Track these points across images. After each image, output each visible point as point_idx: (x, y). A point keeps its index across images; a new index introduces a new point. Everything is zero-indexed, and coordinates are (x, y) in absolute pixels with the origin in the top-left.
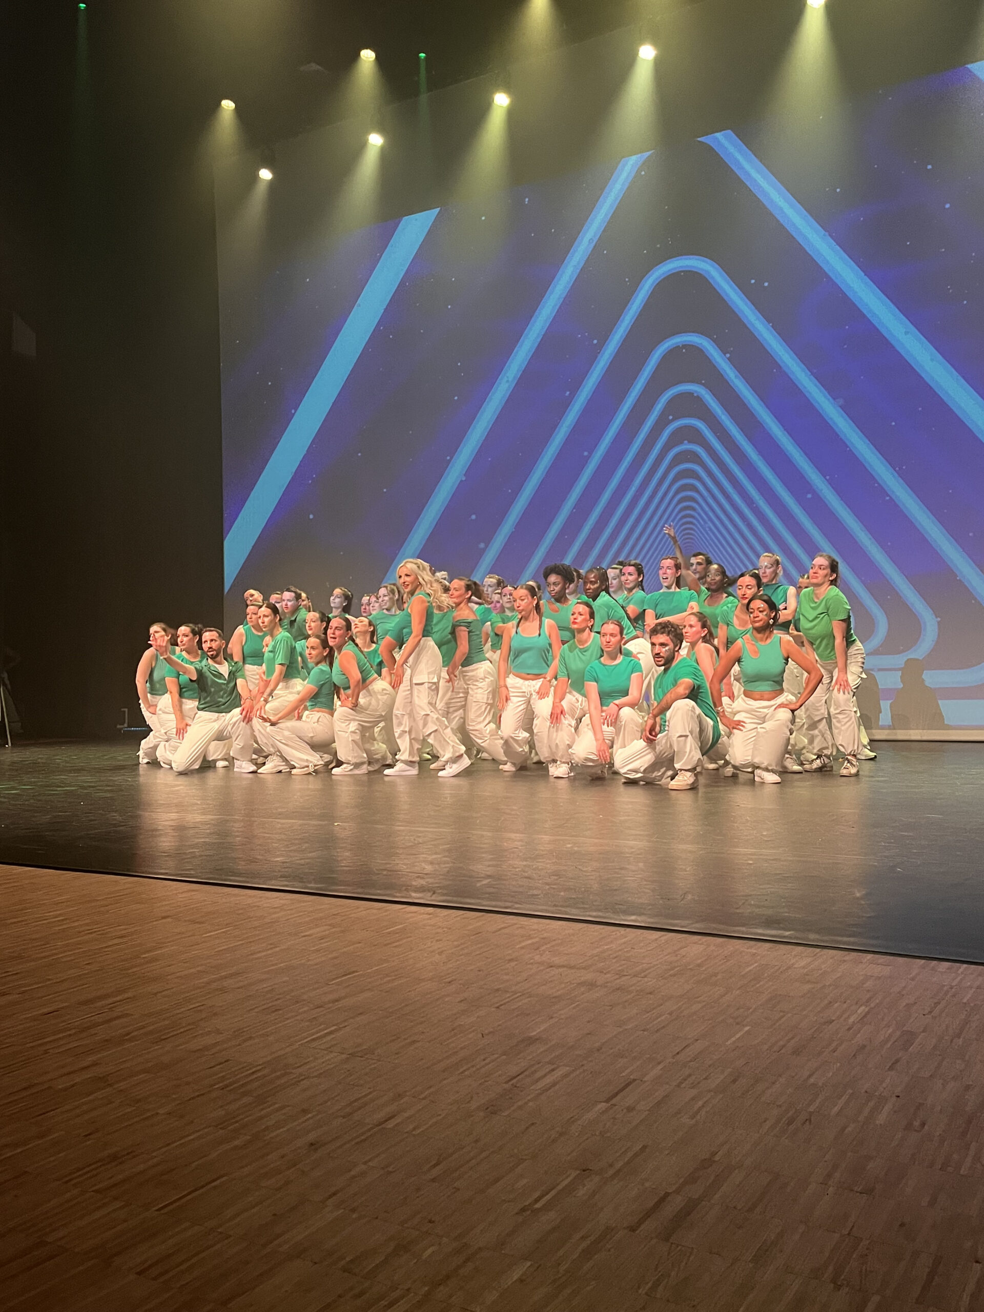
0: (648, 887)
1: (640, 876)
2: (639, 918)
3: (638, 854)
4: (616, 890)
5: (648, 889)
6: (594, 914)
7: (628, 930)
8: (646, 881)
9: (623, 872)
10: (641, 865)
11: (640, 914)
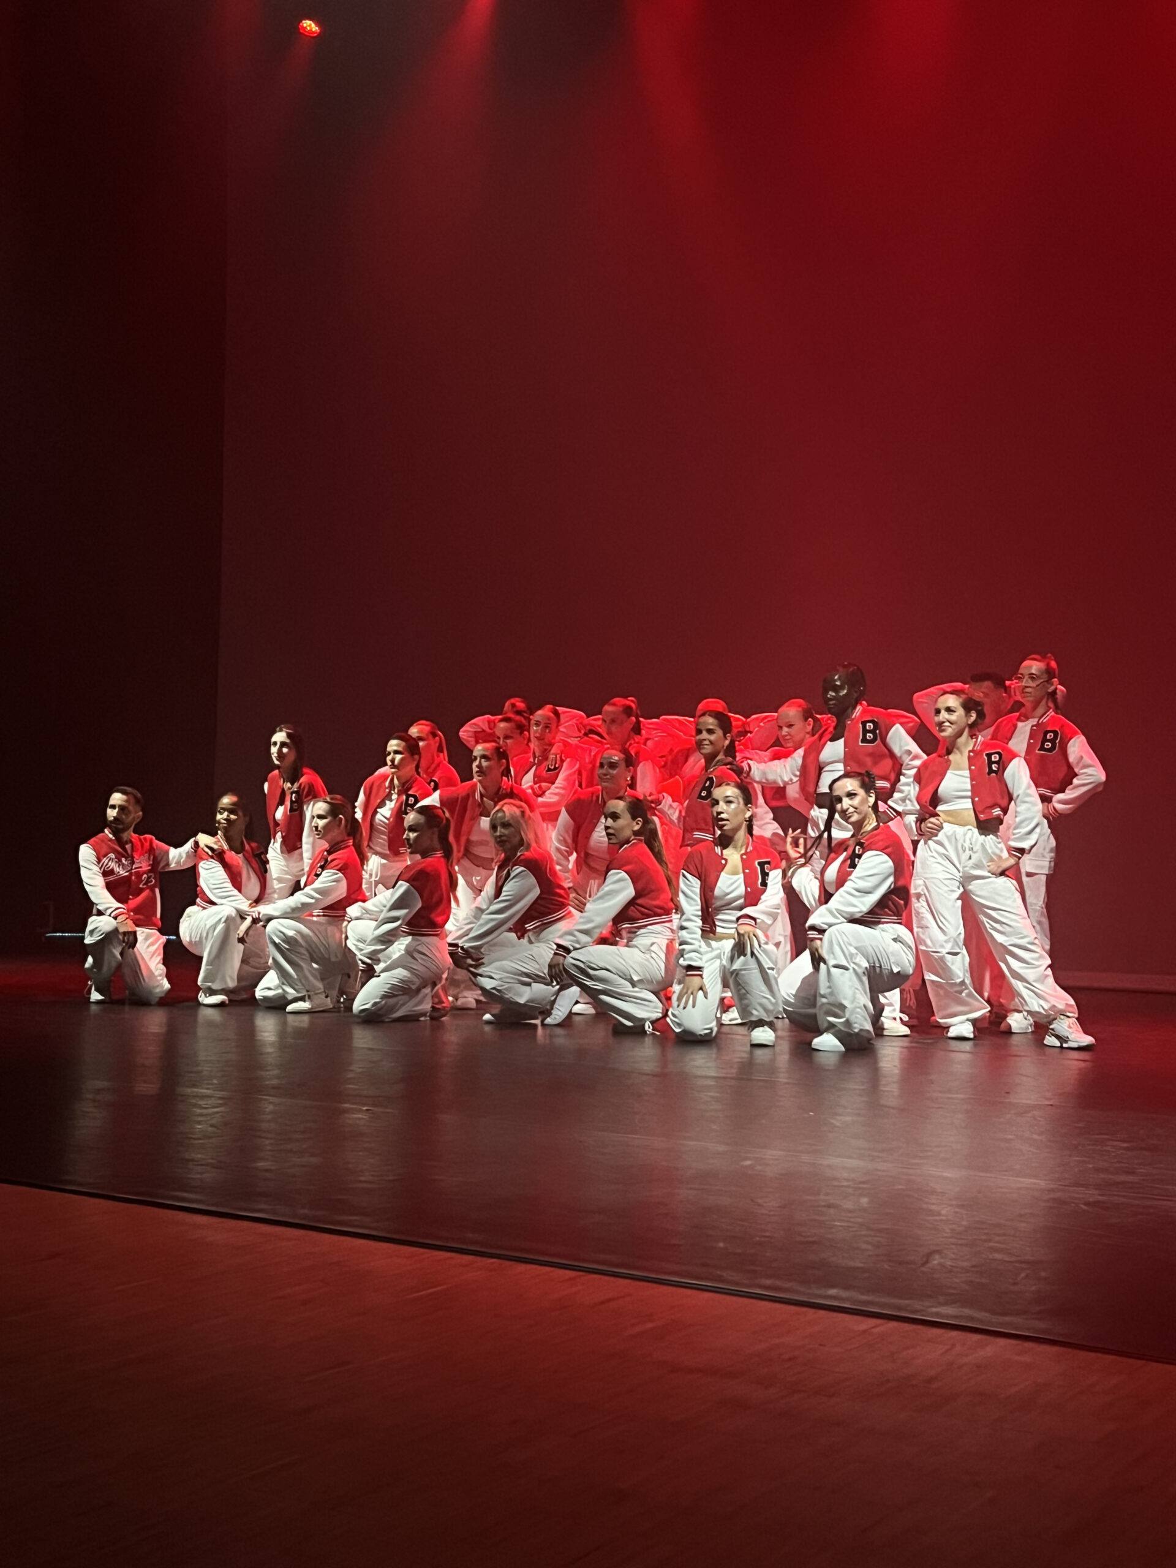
0: (869, 1239)
1: (860, 1220)
2: (843, 1294)
3: (863, 1183)
4: (814, 1243)
5: (868, 1243)
6: (768, 1282)
7: (822, 1313)
8: (869, 1229)
9: (832, 1211)
10: (864, 1201)
11: (847, 1287)
